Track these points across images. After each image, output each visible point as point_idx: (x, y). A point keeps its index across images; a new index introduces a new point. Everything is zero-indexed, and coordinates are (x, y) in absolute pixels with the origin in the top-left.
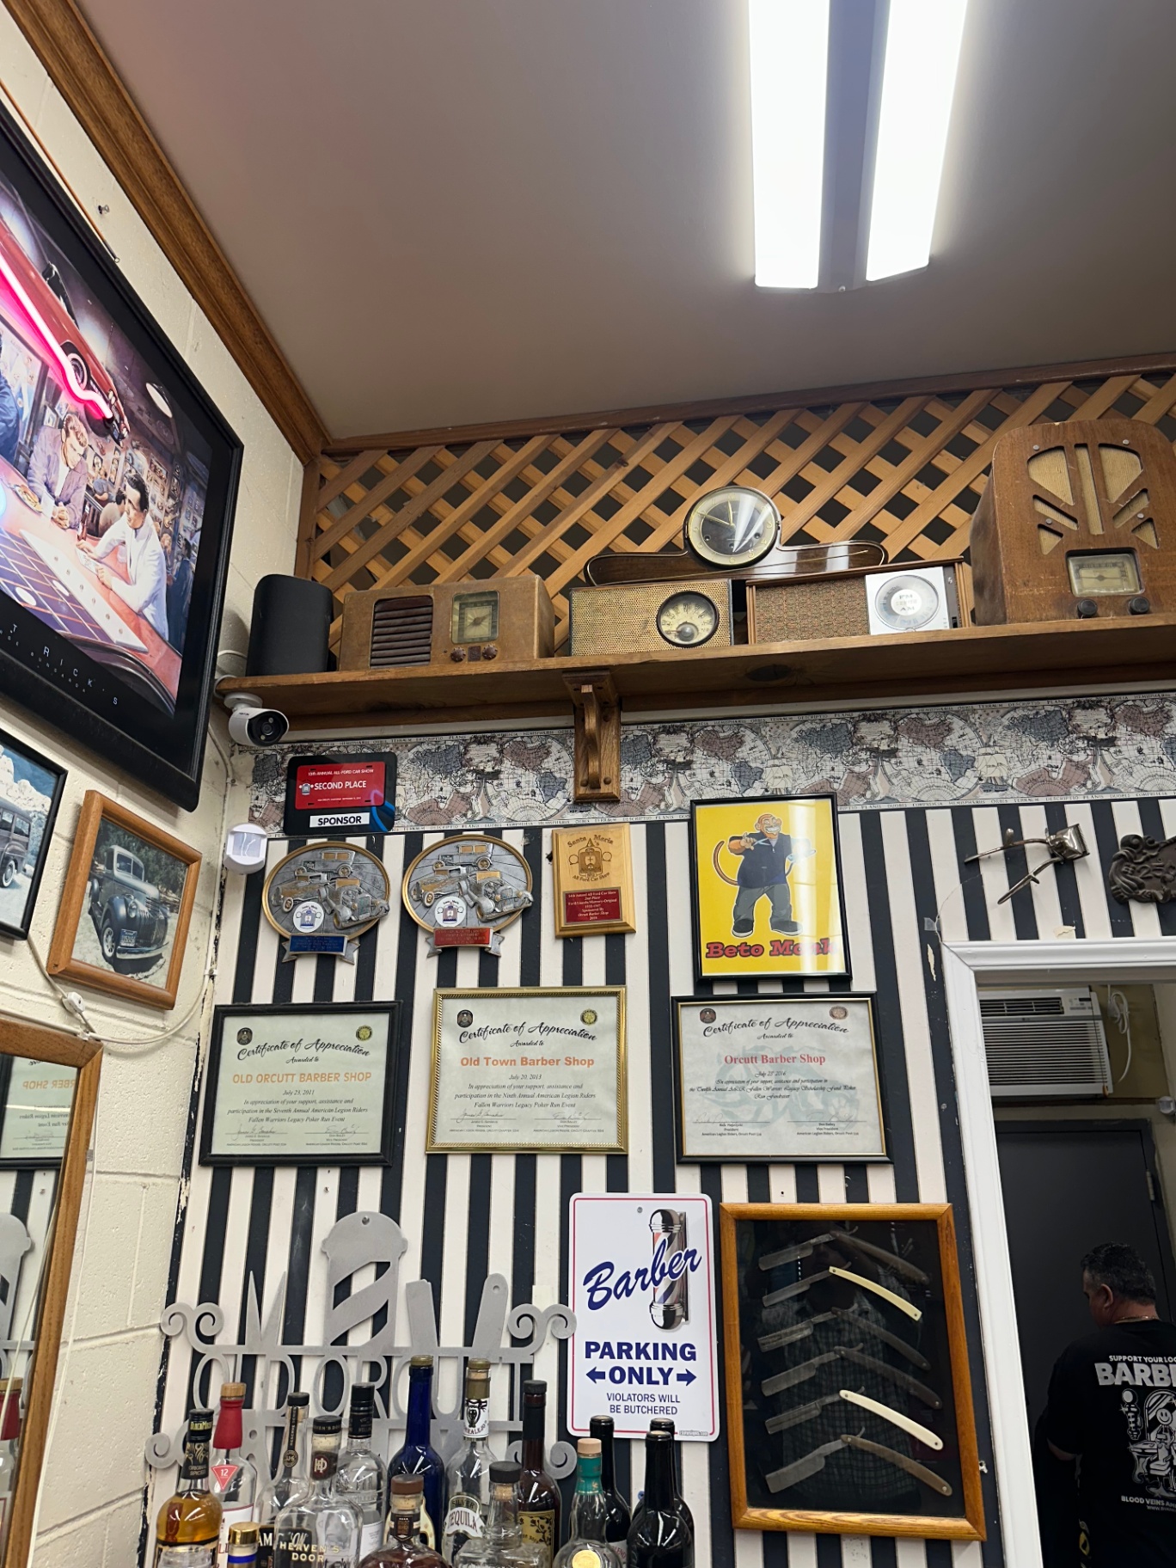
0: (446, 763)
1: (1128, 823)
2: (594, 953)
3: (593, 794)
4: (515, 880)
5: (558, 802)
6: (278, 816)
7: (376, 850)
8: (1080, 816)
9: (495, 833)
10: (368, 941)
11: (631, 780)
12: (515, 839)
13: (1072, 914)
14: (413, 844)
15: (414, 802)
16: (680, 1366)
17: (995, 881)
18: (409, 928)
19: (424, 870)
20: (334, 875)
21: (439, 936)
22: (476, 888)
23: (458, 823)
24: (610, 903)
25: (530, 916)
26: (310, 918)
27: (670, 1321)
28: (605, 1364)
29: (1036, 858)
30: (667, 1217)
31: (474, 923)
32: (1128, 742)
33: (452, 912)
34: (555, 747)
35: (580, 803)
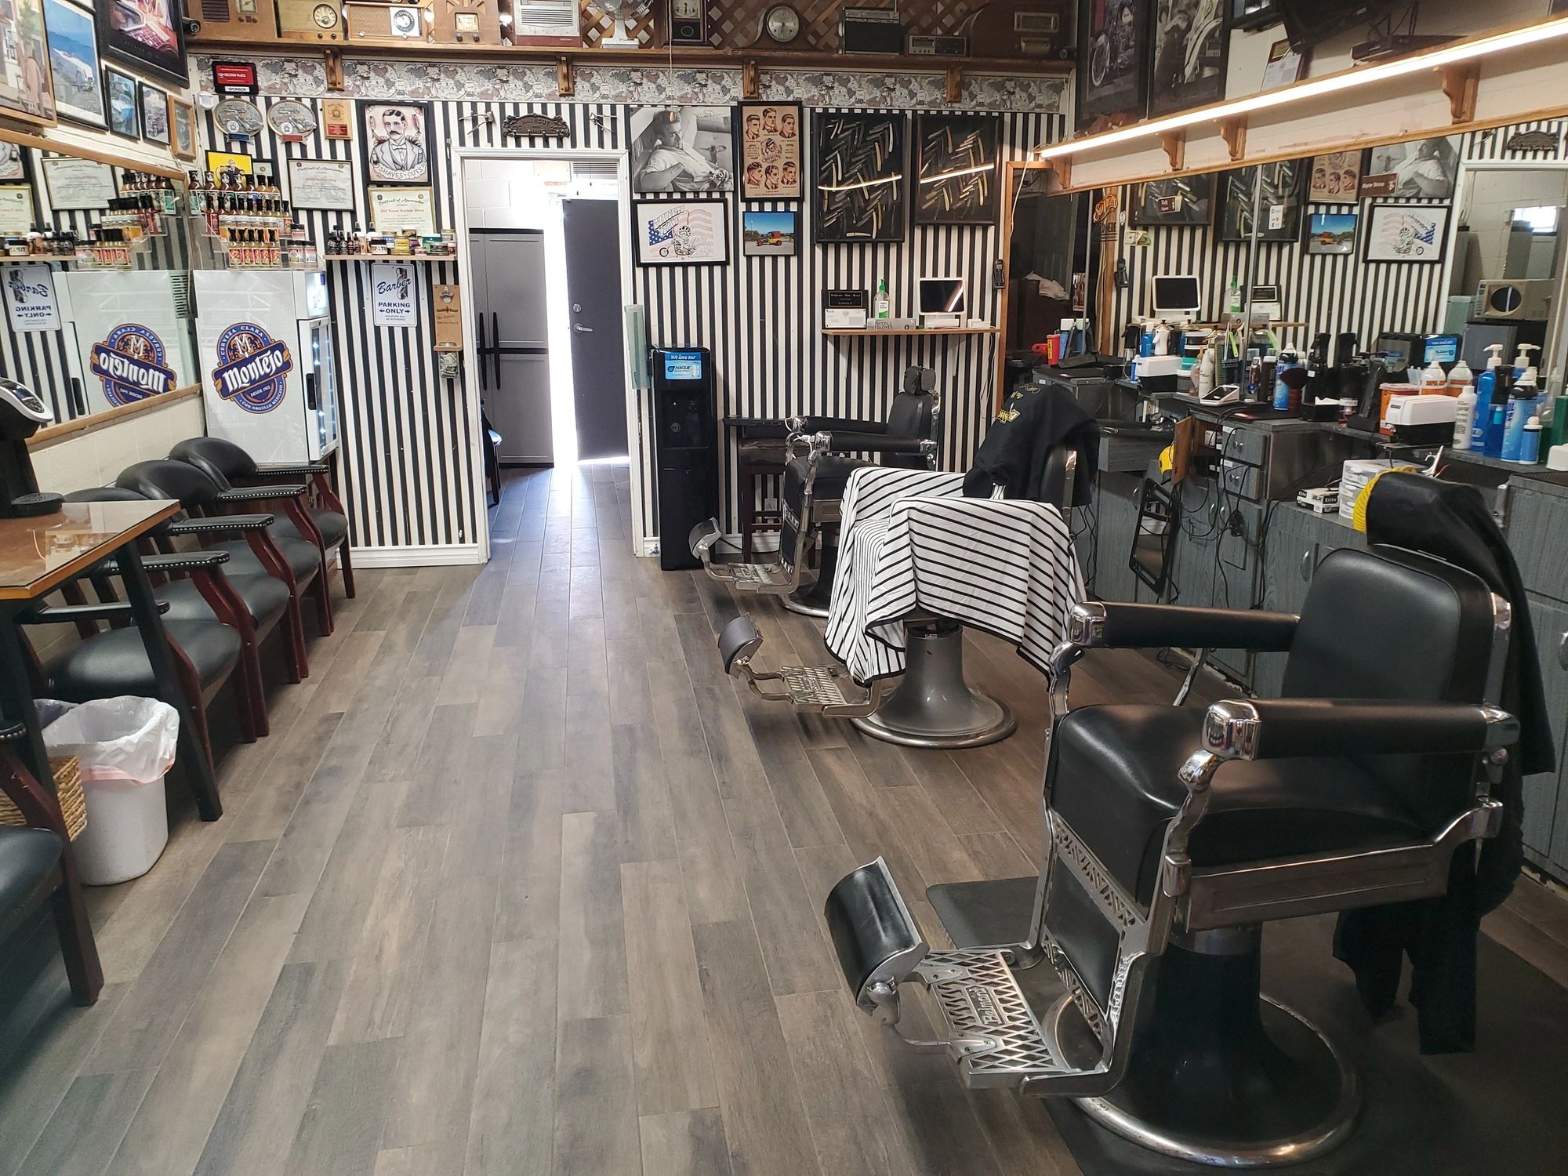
0: (277, 69)
1: (509, 111)
2: (340, 146)
3: (334, 87)
4: (309, 119)
5: (322, 88)
6: (212, 85)
7: (254, 102)
8: (495, 108)
9: (299, 99)
10: (257, 137)
11: (348, 82)
12: (307, 102)
13: (490, 140)
14: (268, 100)
15: (266, 84)
16: (406, 309)
17: (468, 126)
18: (272, 134)
19: (274, 112)
20: (240, 111)
21: (284, 137)
22: (296, 121)
23: (284, 94)
24: (344, 129)
25: (316, 131)
26: (234, 127)
27: (403, 297)
28: (385, 308)
29: (481, 120)
30: (401, 269)
31: (296, 133)
32: (514, 83)
33: (286, 129)
34: (318, 66)
35: (330, 90)
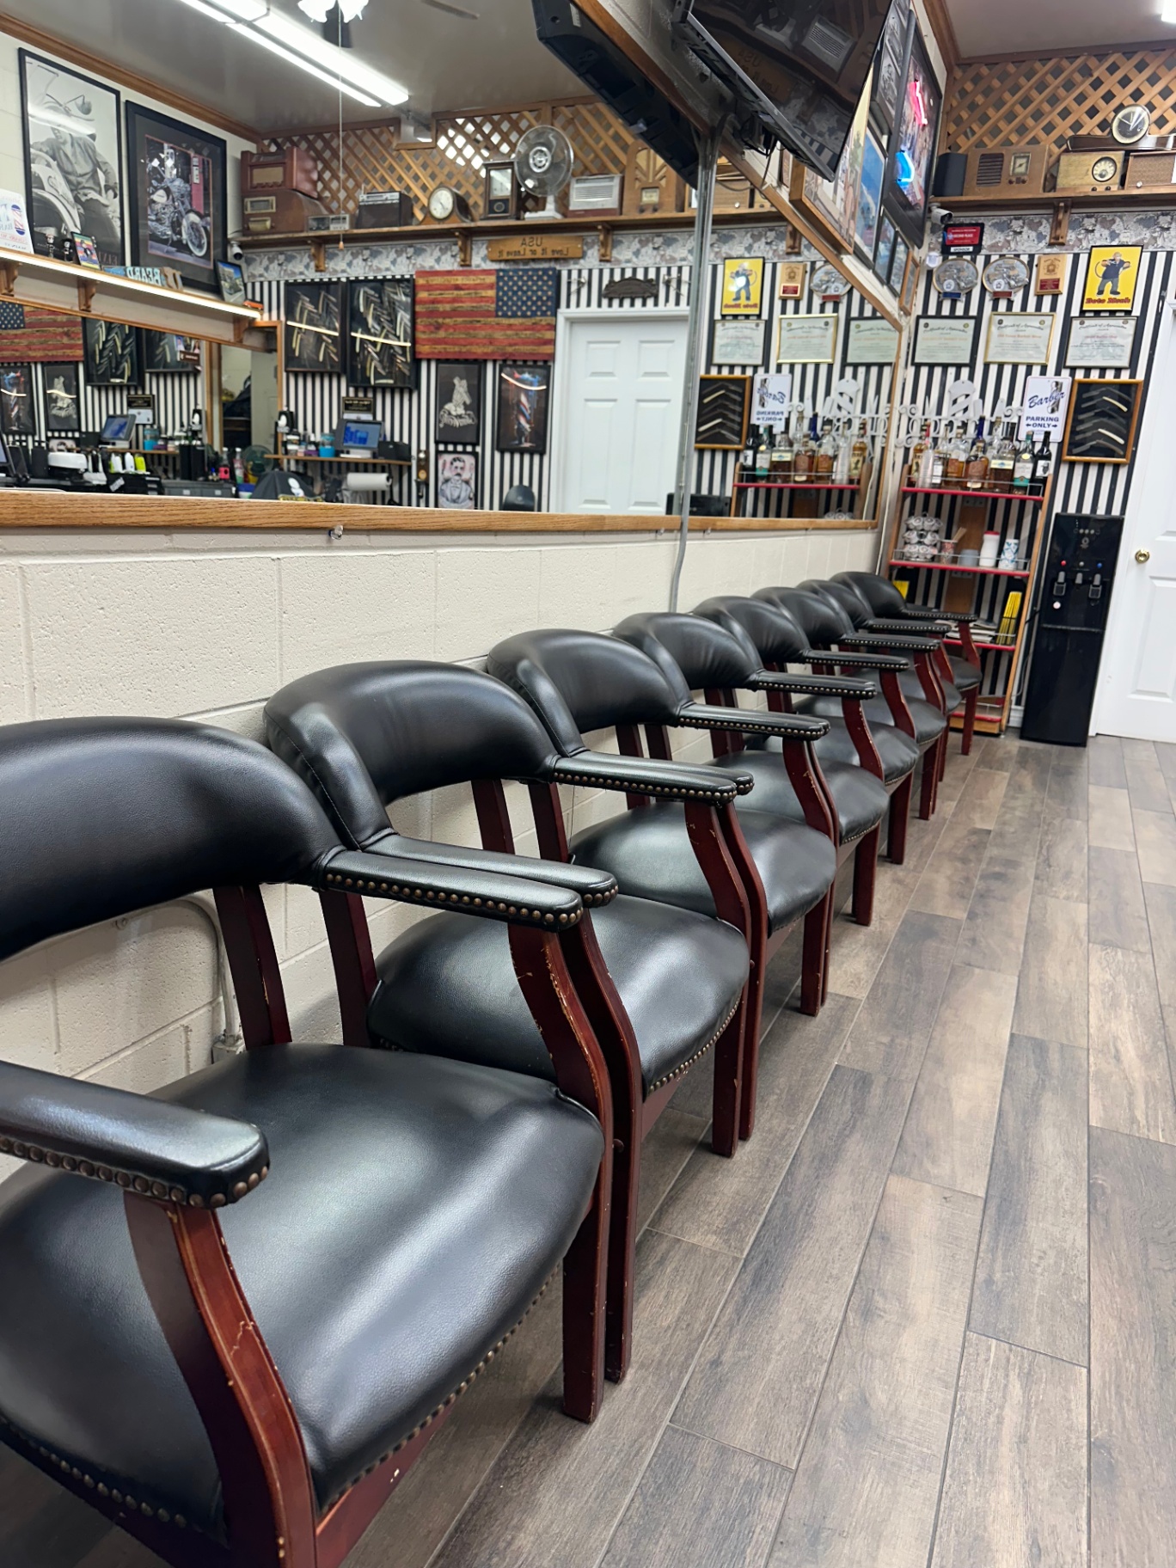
0: (1002, 227)
2: (1047, 301)
3: (1056, 242)
4: (1022, 272)
5: (1043, 244)
6: (939, 247)
7: (974, 260)
9: (1017, 256)
10: (969, 295)
11: (1071, 236)
12: (1025, 258)
14: (988, 258)
15: (989, 243)
16: (1053, 423)
18: (983, 289)
19: (991, 269)
20: (959, 271)
21: (995, 293)
22: (1009, 277)
23: (1004, 252)
24: (1056, 283)
25: (1027, 288)
26: (949, 286)
27: (1053, 411)
28: (1031, 422)
30: (1057, 383)
31: (1007, 290)
33: (999, 285)
34: (1044, 222)
35: (1051, 245)
